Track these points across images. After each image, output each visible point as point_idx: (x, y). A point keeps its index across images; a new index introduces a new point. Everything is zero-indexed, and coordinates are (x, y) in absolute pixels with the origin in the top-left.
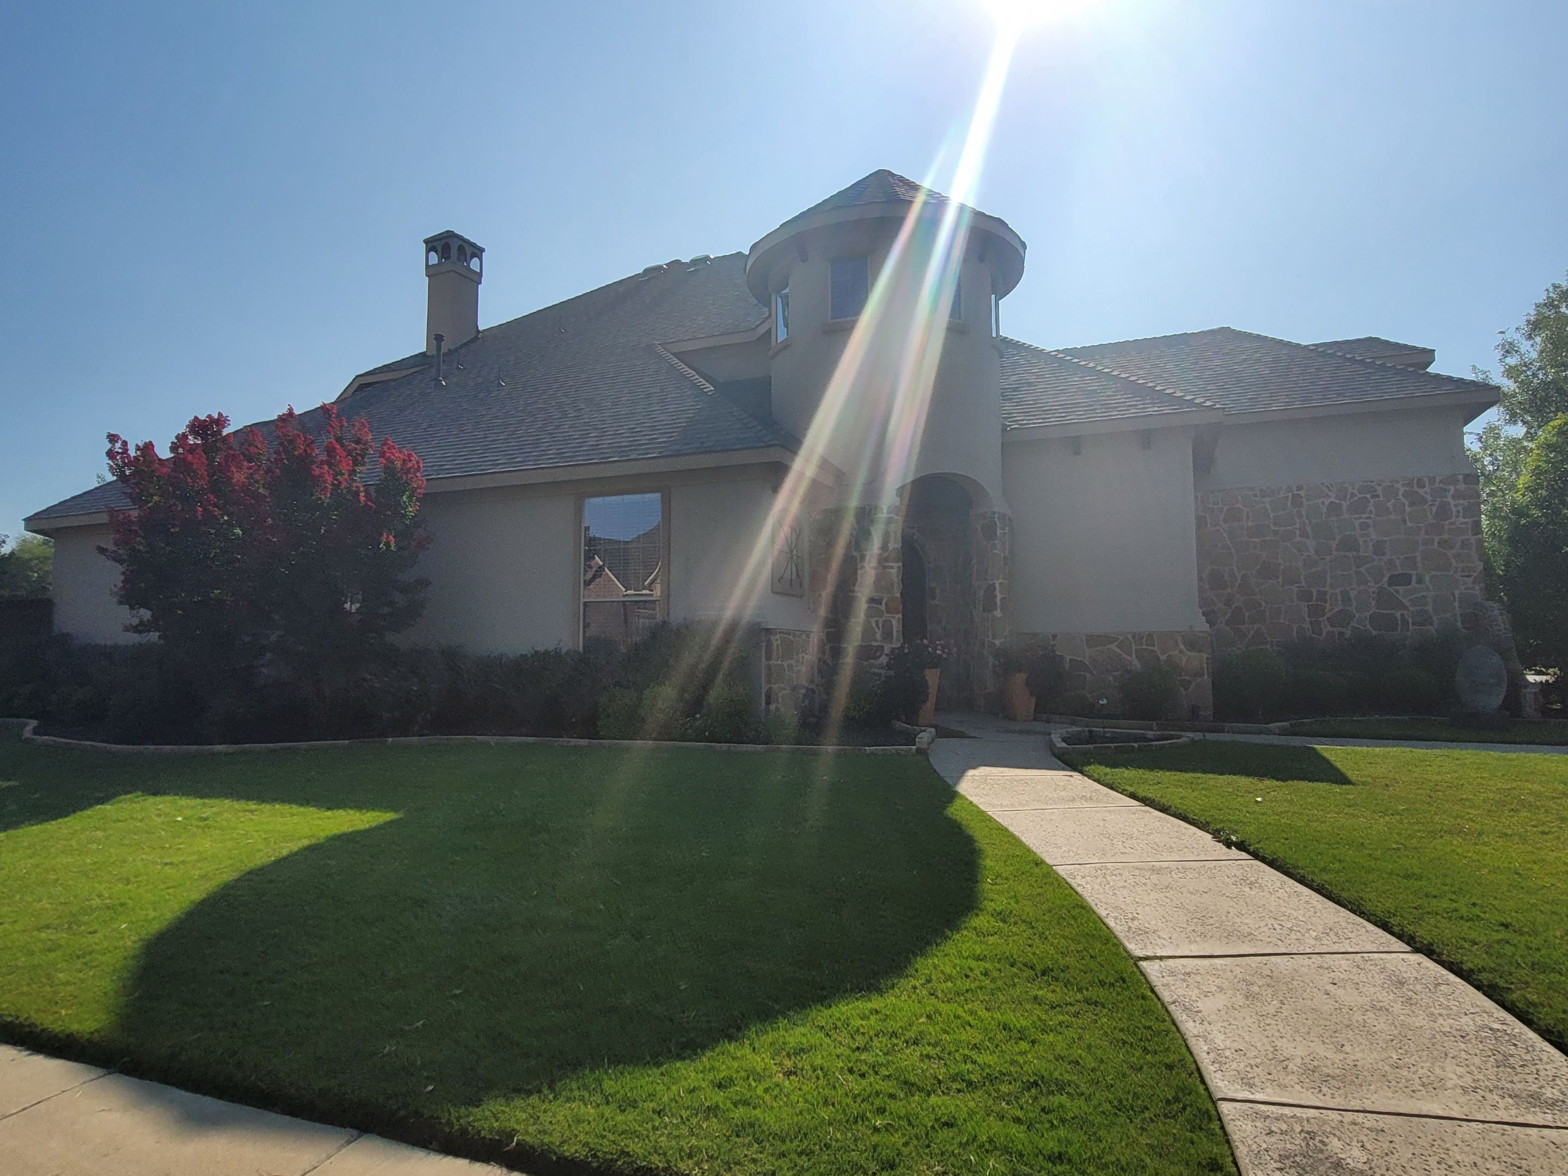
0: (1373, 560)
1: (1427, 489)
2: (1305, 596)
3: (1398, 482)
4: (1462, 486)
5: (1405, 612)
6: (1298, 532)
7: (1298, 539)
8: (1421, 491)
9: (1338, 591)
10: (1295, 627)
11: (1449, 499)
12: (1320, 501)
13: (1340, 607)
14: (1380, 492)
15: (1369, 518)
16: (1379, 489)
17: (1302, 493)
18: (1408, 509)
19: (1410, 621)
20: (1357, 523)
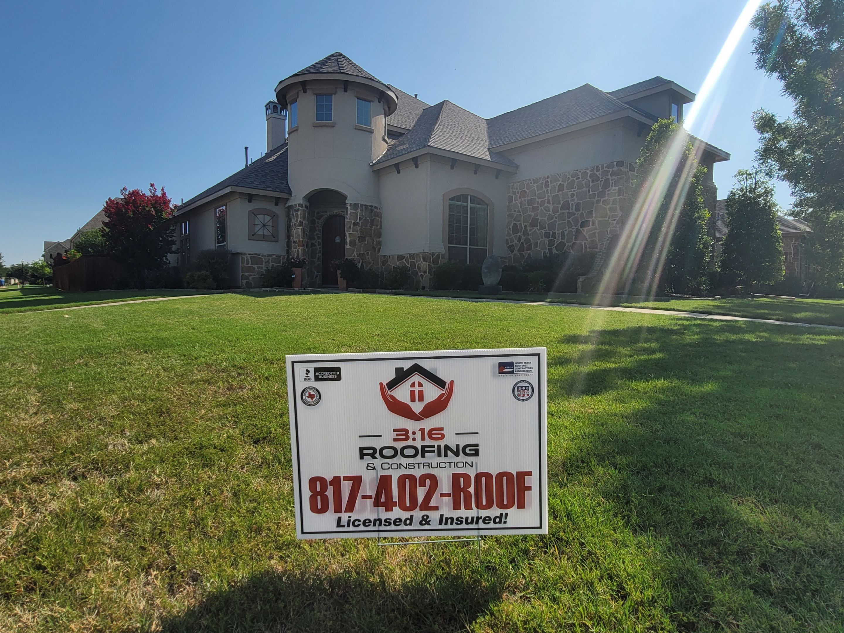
0: (575, 214)
1: (600, 172)
2: (547, 235)
3: (587, 169)
4: (616, 168)
5: (585, 242)
6: (546, 201)
7: (546, 205)
8: (598, 173)
9: (560, 232)
10: (543, 251)
11: (609, 177)
12: (555, 184)
13: (560, 240)
14: (580, 177)
15: (574, 191)
16: (580, 174)
17: (549, 180)
18: (591, 184)
19: (588, 246)
20: (570, 194)
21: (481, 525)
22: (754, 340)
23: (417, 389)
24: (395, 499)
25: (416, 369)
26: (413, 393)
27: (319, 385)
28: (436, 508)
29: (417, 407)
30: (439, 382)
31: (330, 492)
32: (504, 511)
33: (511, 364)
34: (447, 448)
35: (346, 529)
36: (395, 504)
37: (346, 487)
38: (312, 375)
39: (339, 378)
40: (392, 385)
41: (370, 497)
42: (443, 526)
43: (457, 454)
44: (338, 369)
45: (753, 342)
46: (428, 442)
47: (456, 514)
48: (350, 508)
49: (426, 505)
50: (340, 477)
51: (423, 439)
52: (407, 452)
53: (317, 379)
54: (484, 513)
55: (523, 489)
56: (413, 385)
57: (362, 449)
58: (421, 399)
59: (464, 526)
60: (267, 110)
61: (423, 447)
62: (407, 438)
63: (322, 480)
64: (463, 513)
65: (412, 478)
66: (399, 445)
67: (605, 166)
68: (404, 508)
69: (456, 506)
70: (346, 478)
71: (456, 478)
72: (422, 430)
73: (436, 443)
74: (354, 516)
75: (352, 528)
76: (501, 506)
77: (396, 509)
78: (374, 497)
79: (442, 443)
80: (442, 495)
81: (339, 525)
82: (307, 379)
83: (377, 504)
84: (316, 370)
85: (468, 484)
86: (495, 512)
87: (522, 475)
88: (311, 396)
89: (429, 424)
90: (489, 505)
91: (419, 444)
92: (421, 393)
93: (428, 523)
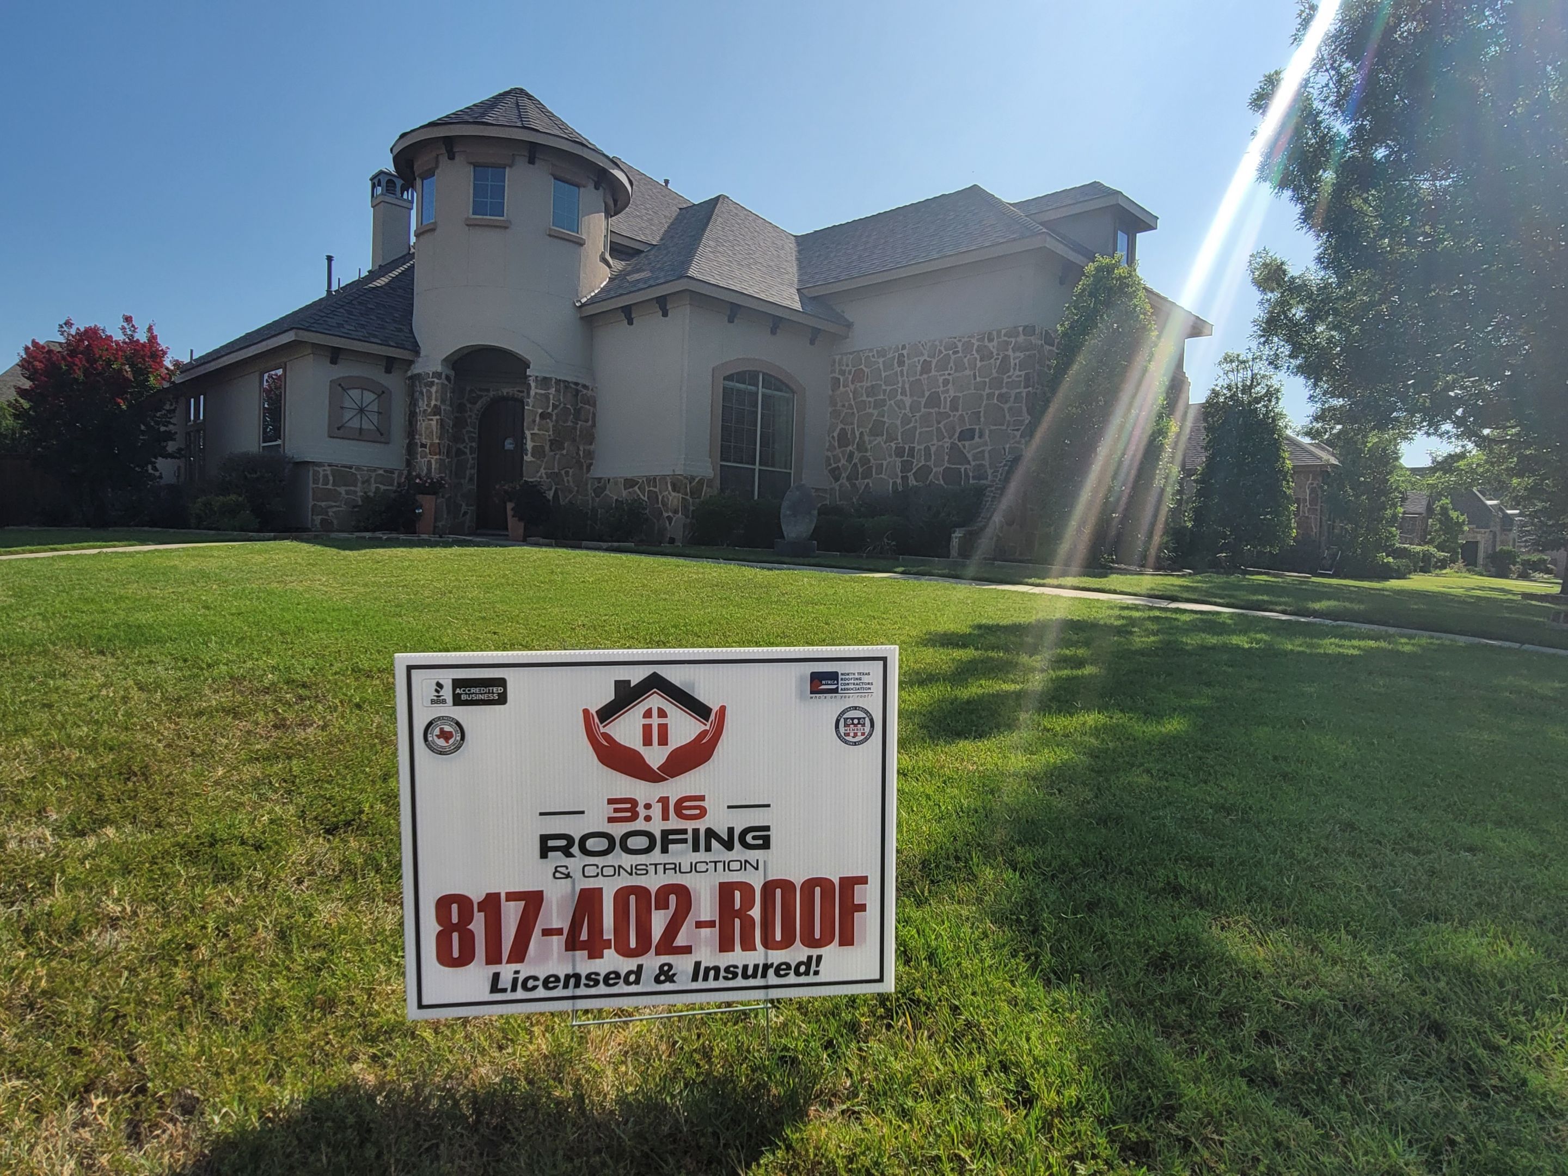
0: (950, 416)
1: (995, 343)
2: (899, 452)
3: (973, 337)
4: (1021, 338)
5: (968, 466)
6: (900, 390)
7: (899, 397)
8: (990, 345)
9: (922, 447)
10: (891, 481)
11: (1010, 352)
12: (916, 359)
13: (923, 463)
14: (960, 349)
15: (949, 374)
16: (960, 345)
17: (905, 352)
18: (979, 364)
19: (971, 474)
20: (941, 381)
21: (772, 979)
22: (1247, 646)
23: (655, 721)
24: (608, 934)
25: (655, 683)
26: (647, 729)
27: (460, 713)
28: (687, 950)
29: (655, 757)
30: (699, 710)
31: (478, 925)
32: (815, 952)
33: (833, 676)
34: (710, 833)
35: (509, 996)
36: (607, 944)
37: (511, 914)
38: (447, 693)
39: (502, 700)
40: (608, 712)
41: (559, 932)
42: (700, 985)
43: (729, 845)
44: (502, 682)
45: (1244, 649)
46: (674, 823)
47: (724, 960)
48: (519, 954)
49: (668, 945)
50: (499, 894)
51: (665, 817)
52: (633, 843)
53: (457, 701)
54: (777, 957)
55: (851, 909)
56: (648, 714)
57: (544, 839)
58: (663, 741)
59: (740, 982)
60: (374, 187)
61: (665, 833)
62: (635, 817)
63: (463, 901)
64: (738, 957)
65: (642, 892)
66: (618, 830)
67: (1003, 332)
68: (626, 952)
69: (725, 945)
70: (511, 896)
71: (726, 891)
72: (664, 801)
73: (690, 825)
74: (525, 970)
75: (520, 994)
76: (811, 942)
77: (609, 953)
78: (565, 932)
79: (702, 825)
80: (699, 925)
81: (495, 988)
82: (438, 700)
83: (572, 944)
84: (457, 683)
85: (748, 901)
86: (798, 953)
87: (849, 883)
88: (445, 735)
89: (676, 788)
90: (787, 942)
91: (656, 827)
92: (663, 729)
93: (671, 979)
